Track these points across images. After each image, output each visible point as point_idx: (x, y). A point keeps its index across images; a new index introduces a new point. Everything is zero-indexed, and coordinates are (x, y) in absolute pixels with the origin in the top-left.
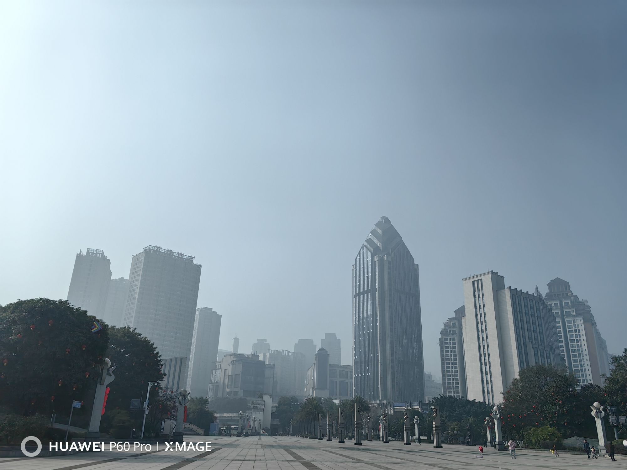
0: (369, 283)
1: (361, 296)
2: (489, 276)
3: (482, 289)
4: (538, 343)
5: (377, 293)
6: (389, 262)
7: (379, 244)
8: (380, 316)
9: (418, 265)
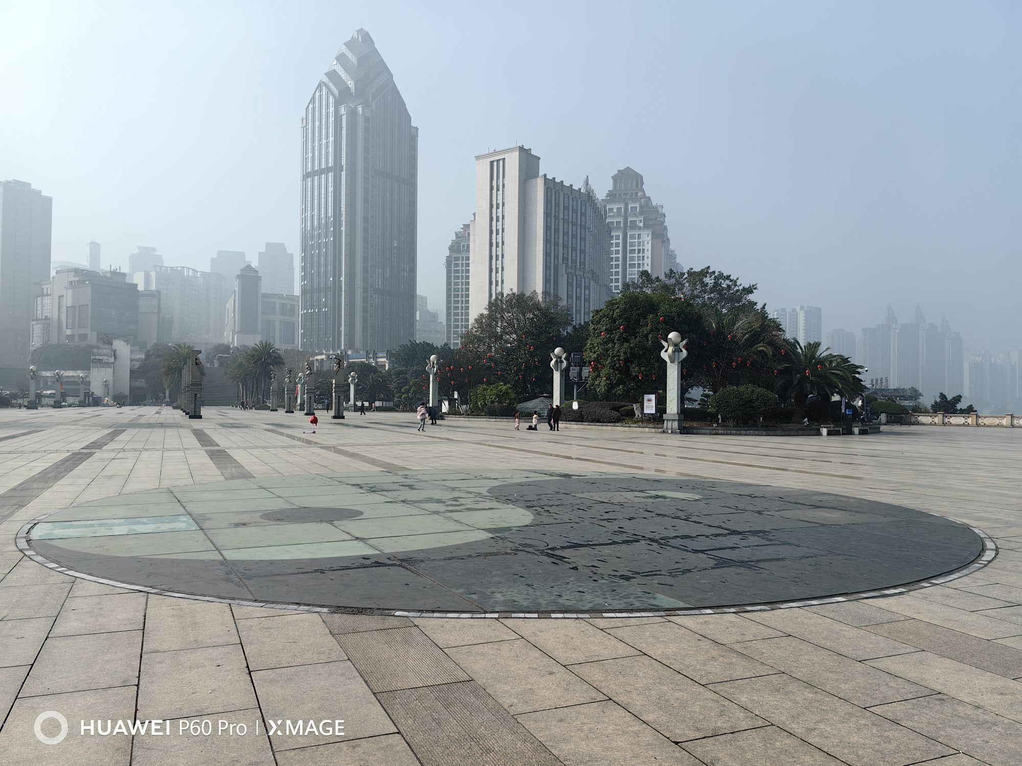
0: (330, 154)
1: (316, 177)
2: (516, 154)
3: (504, 177)
4: (576, 266)
5: (343, 173)
6: (367, 120)
7: (351, 84)
8: (346, 215)
9: (417, 129)
